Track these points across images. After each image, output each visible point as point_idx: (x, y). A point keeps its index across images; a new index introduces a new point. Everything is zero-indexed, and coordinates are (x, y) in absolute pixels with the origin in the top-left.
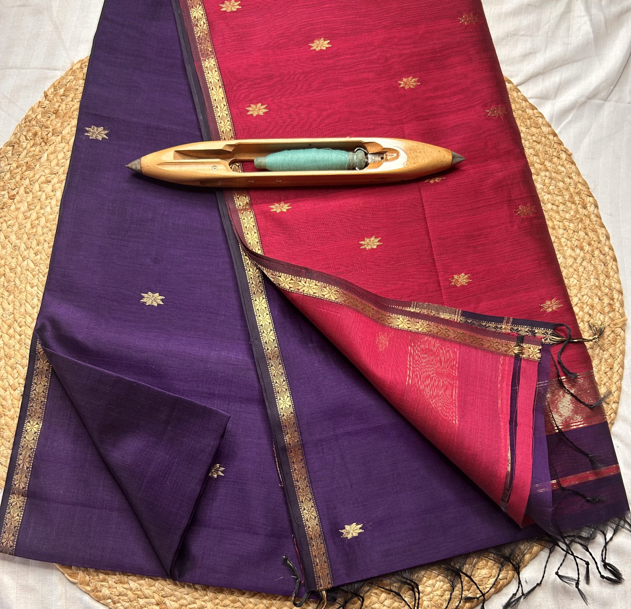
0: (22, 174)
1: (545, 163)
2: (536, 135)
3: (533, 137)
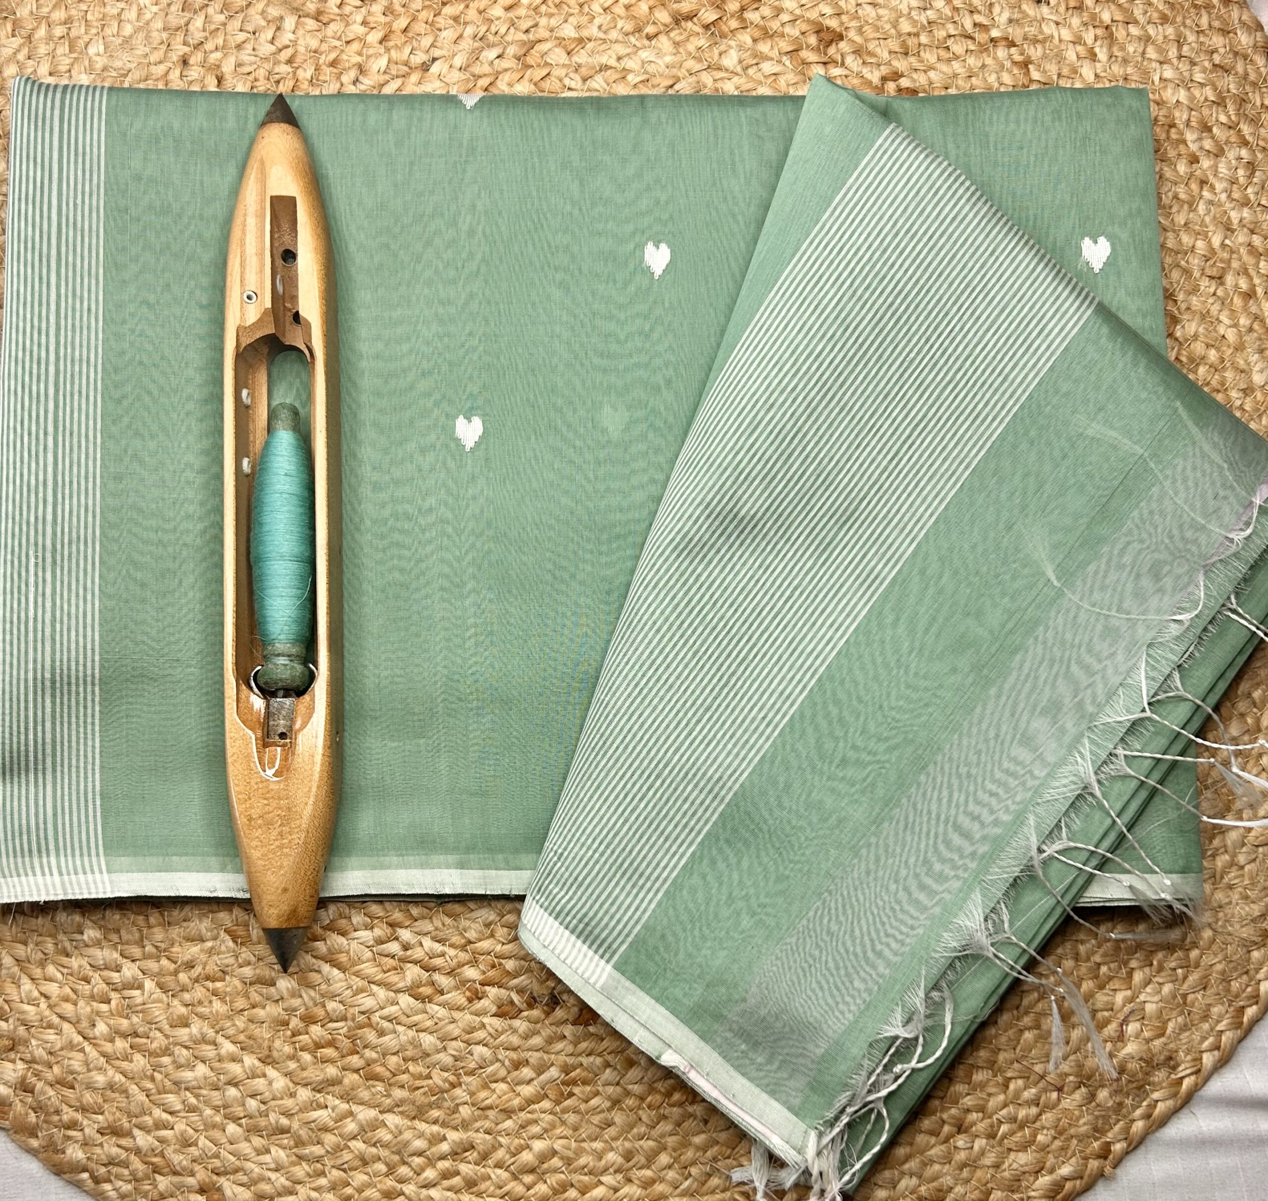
1: (1241, 126)
2: (1222, 50)
3: (1215, 56)
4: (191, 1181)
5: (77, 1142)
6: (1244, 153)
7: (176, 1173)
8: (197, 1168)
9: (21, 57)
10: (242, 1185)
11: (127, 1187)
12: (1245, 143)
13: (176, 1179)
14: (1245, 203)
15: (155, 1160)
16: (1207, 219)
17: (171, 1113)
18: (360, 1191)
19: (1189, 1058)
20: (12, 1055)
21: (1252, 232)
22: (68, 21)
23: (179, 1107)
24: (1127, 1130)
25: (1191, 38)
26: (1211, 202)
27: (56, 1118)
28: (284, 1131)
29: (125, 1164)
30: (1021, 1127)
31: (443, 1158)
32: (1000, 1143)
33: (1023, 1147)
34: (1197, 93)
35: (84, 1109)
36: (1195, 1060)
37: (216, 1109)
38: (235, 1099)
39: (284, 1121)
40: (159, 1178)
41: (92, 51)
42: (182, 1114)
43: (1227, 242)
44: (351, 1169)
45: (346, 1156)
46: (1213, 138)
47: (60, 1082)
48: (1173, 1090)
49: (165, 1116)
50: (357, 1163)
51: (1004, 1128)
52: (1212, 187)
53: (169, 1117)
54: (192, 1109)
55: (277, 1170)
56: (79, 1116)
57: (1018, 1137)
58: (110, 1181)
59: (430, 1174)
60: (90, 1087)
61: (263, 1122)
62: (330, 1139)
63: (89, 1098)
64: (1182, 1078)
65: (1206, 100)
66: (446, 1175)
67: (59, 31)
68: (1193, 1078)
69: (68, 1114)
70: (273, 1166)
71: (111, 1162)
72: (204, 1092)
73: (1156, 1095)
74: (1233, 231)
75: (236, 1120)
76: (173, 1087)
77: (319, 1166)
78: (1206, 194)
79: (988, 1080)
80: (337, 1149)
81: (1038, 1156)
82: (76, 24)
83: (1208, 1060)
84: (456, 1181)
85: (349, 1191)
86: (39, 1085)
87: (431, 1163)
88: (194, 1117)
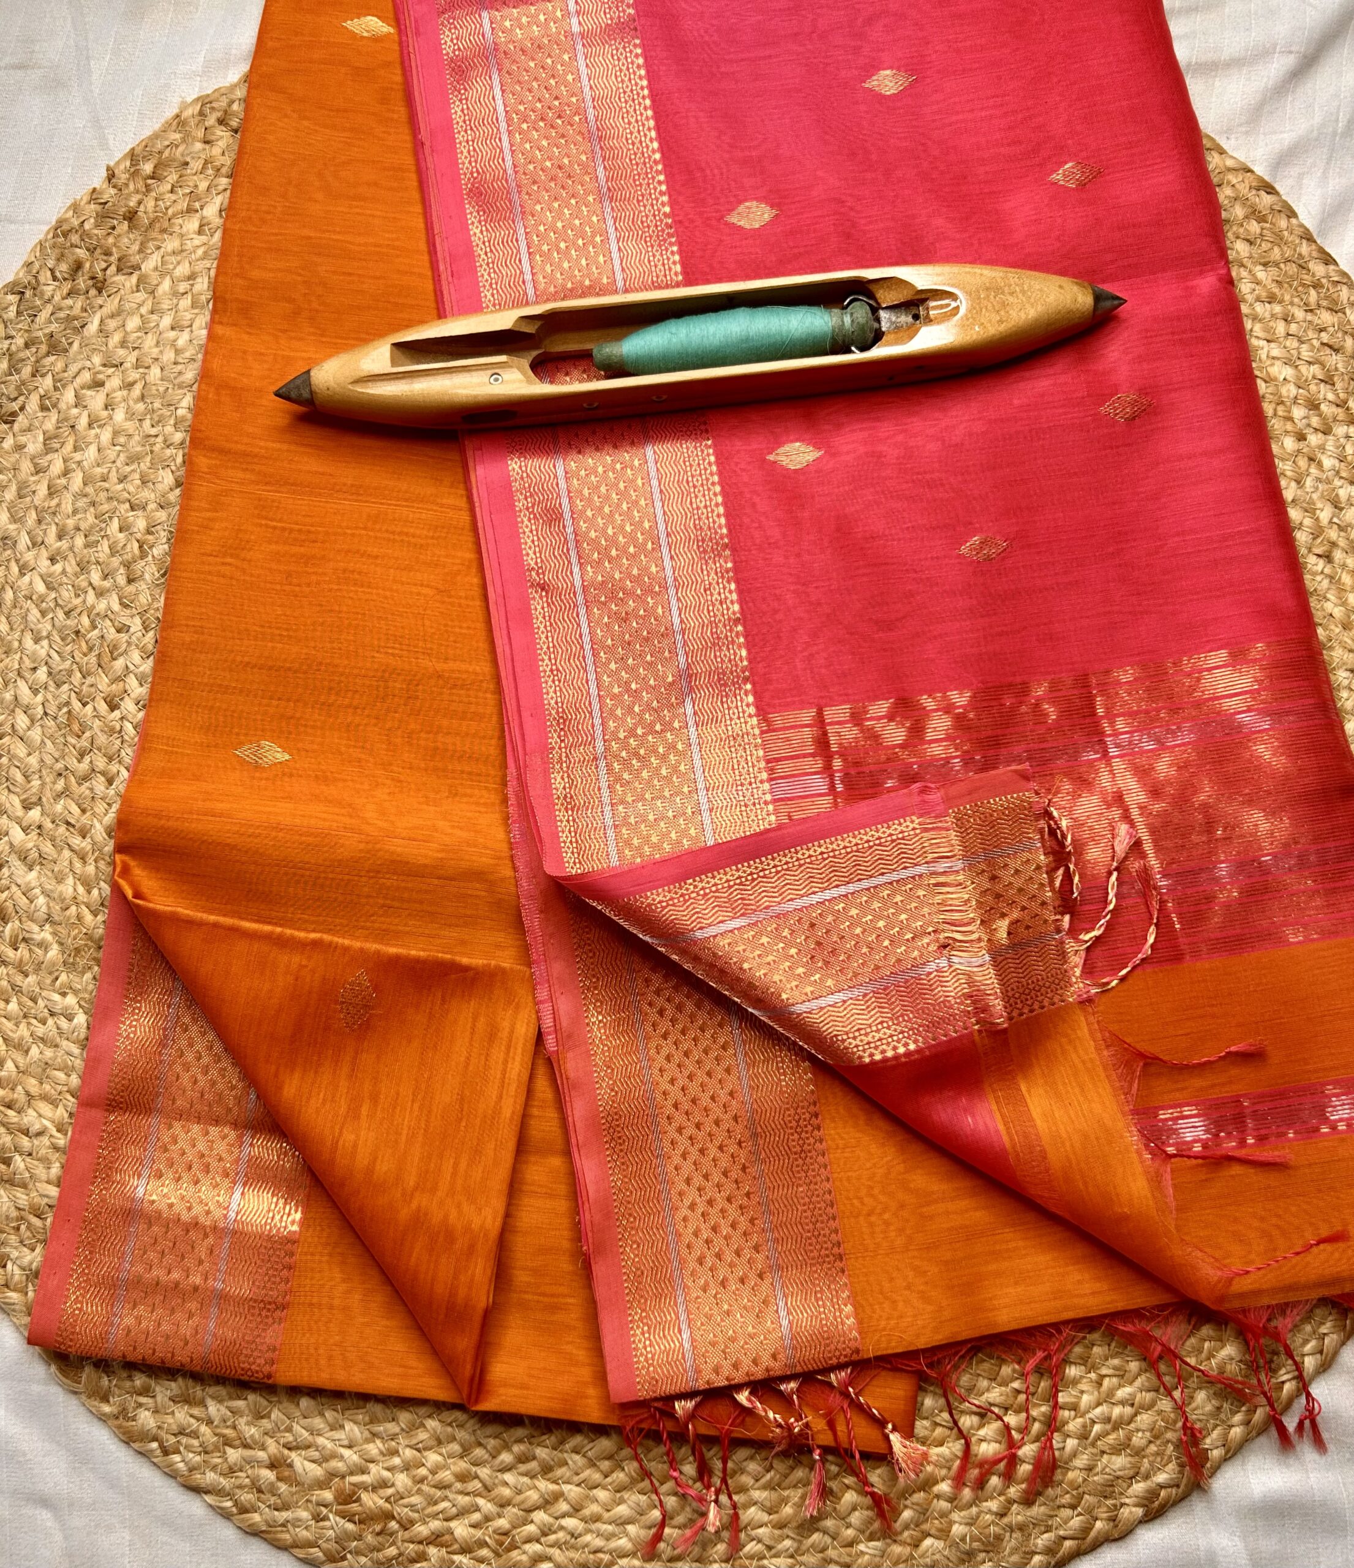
0: (37, 361)
4: (262, 1455)
5: (148, 1409)
7: (246, 1446)
8: (268, 1441)
10: (313, 1461)
11: (196, 1459)
13: (248, 1453)
15: (228, 1432)
16: (1315, 496)
18: (434, 1472)
22: (191, 278)
24: (1225, 1436)
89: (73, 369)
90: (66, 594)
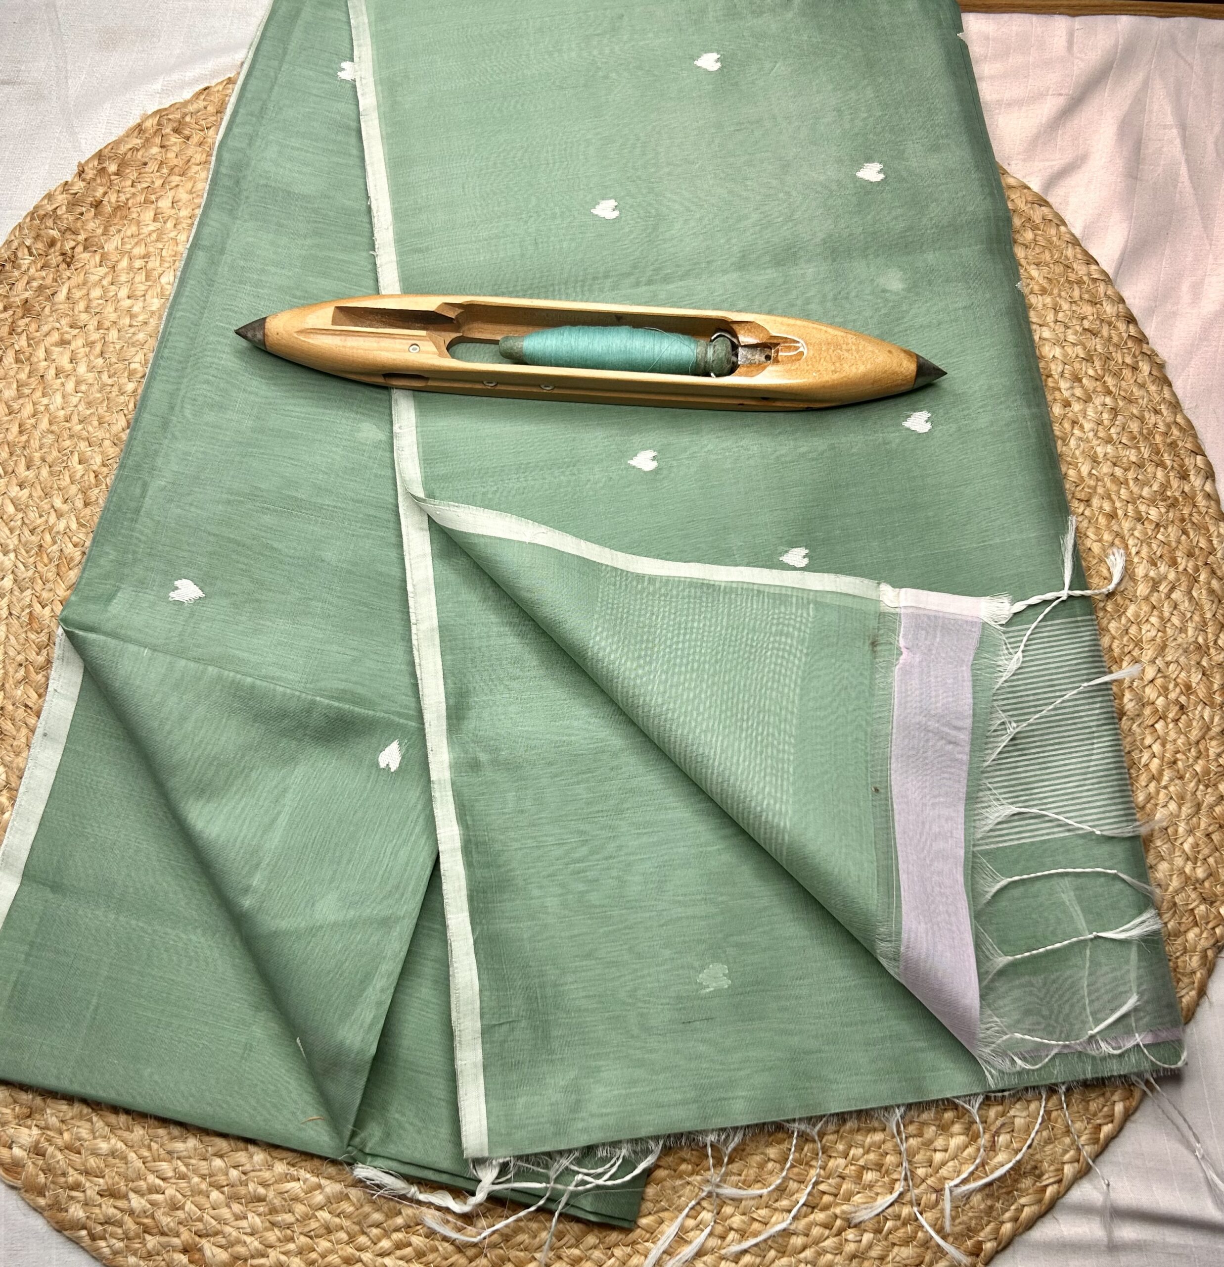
0: (13, 322)
1: (1106, 378)
2: (1091, 318)
3: (1085, 322)
4: (176, 1241)
5: (79, 1202)
6: (1108, 400)
7: (163, 1234)
8: (182, 1229)
9: (105, 282)
10: (221, 1247)
11: (119, 1245)
12: (1109, 393)
13: (164, 1239)
14: (1109, 441)
15: (146, 1221)
16: (1077, 452)
17: (163, 1179)
18: (323, 1256)
19: (1052, 1168)
20: (29, 1122)
21: (1115, 465)
22: (146, 256)
23: (170, 1174)
24: (997, 1230)
25: (1065, 306)
26: (1080, 439)
27: (62, 1180)
28: (261, 1199)
29: (119, 1224)
30: (904, 1224)
31: (397, 1230)
32: (886, 1239)
33: (906, 1242)
34: (1069, 350)
35: (87, 1173)
36: (1057, 1170)
37: (203, 1177)
38: (220, 1169)
39: (261, 1191)
40: (148, 1237)
41: (164, 280)
42: (173, 1181)
43: (1094, 472)
44: (317, 1236)
45: (314, 1225)
46: (1082, 387)
47: (69, 1148)
48: (1038, 1196)
49: (158, 1182)
50: (322, 1231)
51: (889, 1224)
52: (1082, 427)
53: (161, 1183)
54: (183, 1177)
55: (252, 1234)
56: (82, 1179)
57: (901, 1233)
58: (105, 1239)
59: (385, 1244)
60: (95, 1153)
61: (242, 1190)
62: (300, 1209)
63: (92, 1162)
64: (1047, 1186)
65: (1077, 356)
66: (399, 1246)
67: (138, 263)
68: (1056, 1186)
69: (73, 1177)
70: (249, 1230)
71: (108, 1222)
72: (193, 1161)
73: (1023, 1201)
74: (1099, 463)
75: (219, 1188)
76: (167, 1156)
77: (289, 1232)
78: (1076, 432)
79: (877, 1181)
80: (306, 1217)
81: (918, 1250)
82: (152, 258)
83: (1069, 1170)
84: (408, 1251)
85: (314, 1255)
86: (51, 1150)
87: (387, 1234)
88: (183, 1184)
89: (45, 329)
90: (33, 515)
